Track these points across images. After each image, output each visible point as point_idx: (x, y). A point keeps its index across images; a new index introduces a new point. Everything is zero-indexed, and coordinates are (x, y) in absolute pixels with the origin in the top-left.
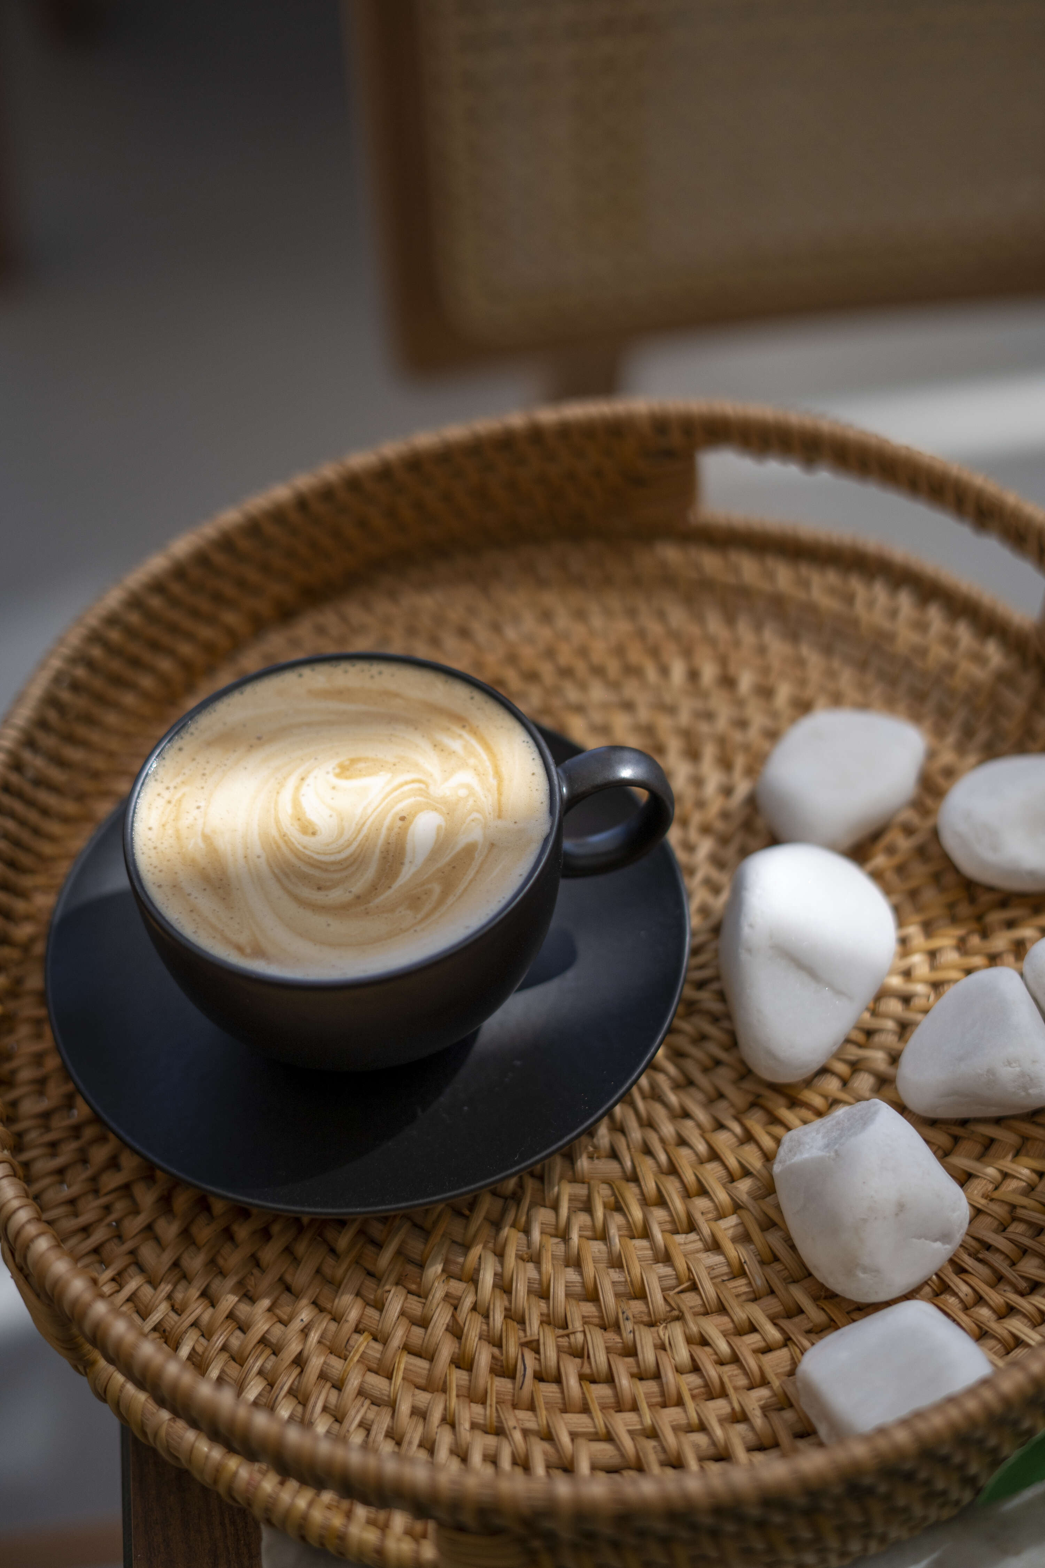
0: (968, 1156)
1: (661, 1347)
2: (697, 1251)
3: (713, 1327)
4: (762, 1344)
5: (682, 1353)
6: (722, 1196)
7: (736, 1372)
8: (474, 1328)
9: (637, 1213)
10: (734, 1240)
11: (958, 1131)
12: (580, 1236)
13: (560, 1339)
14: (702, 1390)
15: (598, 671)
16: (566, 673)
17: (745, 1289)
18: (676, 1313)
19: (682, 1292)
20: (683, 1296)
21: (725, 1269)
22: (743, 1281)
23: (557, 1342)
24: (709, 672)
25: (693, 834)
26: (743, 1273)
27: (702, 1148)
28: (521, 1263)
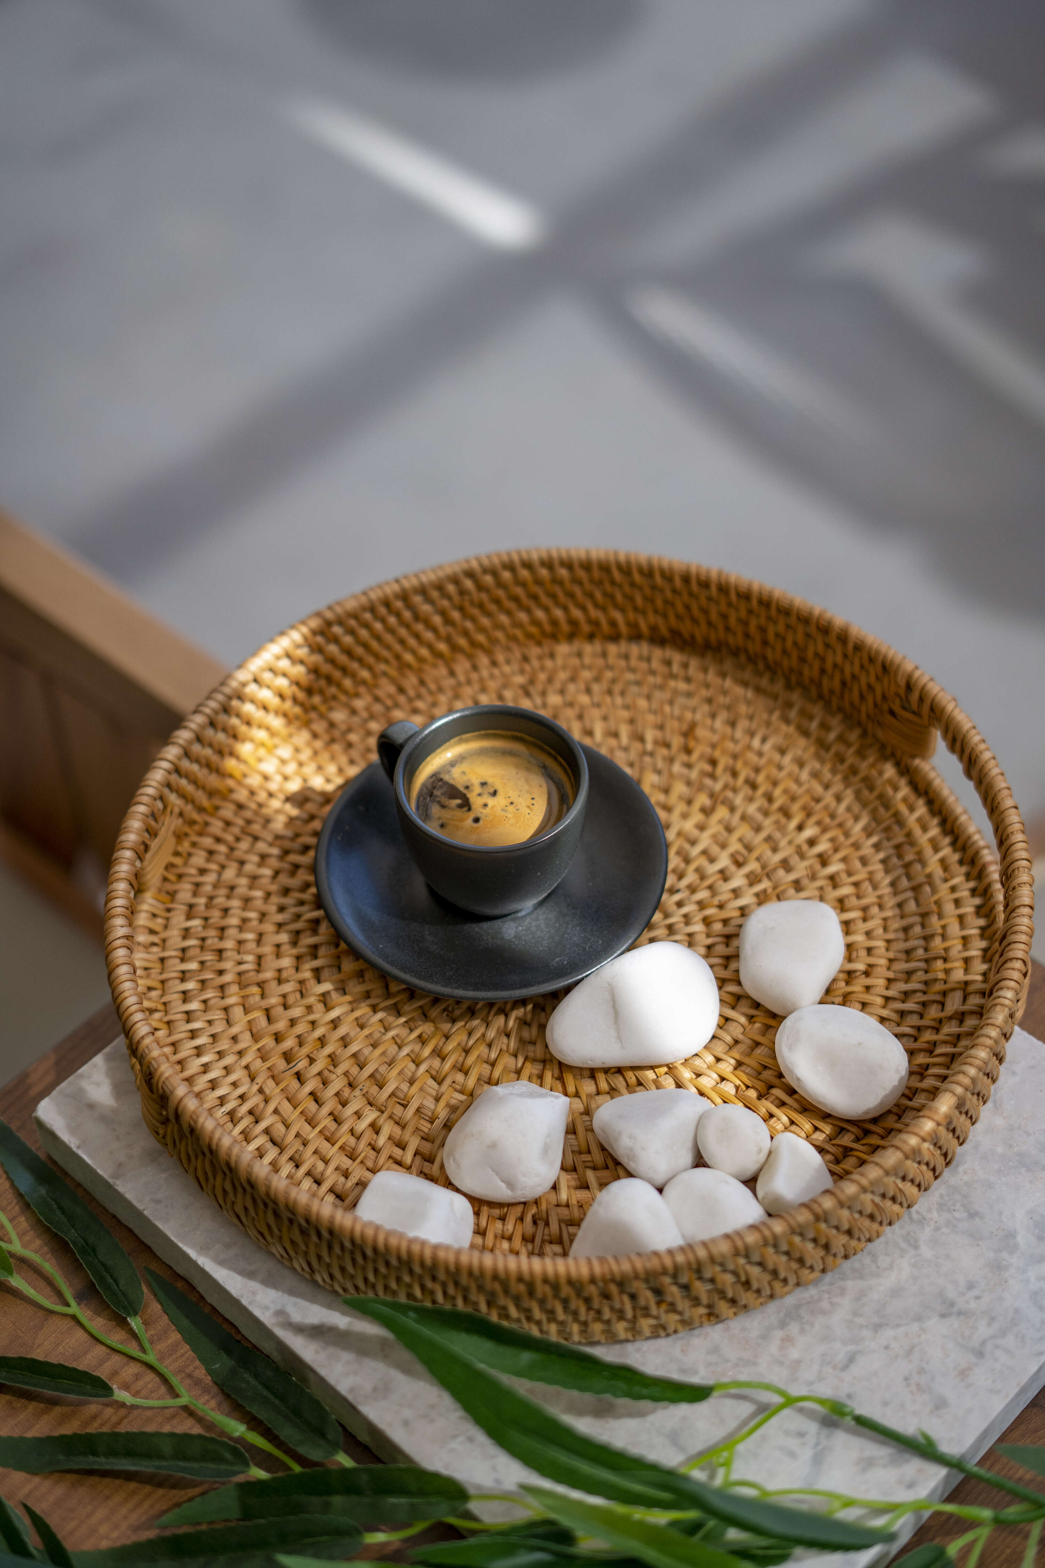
0: (598, 1178)
1: (358, 1115)
2: (430, 1095)
3: (388, 1129)
4: (399, 1158)
5: (362, 1125)
6: (471, 1082)
7: (372, 1157)
8: (301, 1028)
9: (427, 1051)
10: (448, 1105)
11: (611, 1164)
12: (393, 1038)
13: (326, 1071)
14: (351, 1150)
15: (770, 799)
16: (754, 786)
17: (426, 1130)
18: (384, 1109)
19: (399, 1103)
20: (398, 1105)
21: (430, 1114)
22: (429, 1125)
23: (323, 1069)
24: (823, 846)
25: (698, 917)
26: (432, 1123)
27: (493, 1056)
28: (355, 1023)
